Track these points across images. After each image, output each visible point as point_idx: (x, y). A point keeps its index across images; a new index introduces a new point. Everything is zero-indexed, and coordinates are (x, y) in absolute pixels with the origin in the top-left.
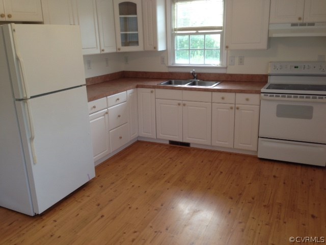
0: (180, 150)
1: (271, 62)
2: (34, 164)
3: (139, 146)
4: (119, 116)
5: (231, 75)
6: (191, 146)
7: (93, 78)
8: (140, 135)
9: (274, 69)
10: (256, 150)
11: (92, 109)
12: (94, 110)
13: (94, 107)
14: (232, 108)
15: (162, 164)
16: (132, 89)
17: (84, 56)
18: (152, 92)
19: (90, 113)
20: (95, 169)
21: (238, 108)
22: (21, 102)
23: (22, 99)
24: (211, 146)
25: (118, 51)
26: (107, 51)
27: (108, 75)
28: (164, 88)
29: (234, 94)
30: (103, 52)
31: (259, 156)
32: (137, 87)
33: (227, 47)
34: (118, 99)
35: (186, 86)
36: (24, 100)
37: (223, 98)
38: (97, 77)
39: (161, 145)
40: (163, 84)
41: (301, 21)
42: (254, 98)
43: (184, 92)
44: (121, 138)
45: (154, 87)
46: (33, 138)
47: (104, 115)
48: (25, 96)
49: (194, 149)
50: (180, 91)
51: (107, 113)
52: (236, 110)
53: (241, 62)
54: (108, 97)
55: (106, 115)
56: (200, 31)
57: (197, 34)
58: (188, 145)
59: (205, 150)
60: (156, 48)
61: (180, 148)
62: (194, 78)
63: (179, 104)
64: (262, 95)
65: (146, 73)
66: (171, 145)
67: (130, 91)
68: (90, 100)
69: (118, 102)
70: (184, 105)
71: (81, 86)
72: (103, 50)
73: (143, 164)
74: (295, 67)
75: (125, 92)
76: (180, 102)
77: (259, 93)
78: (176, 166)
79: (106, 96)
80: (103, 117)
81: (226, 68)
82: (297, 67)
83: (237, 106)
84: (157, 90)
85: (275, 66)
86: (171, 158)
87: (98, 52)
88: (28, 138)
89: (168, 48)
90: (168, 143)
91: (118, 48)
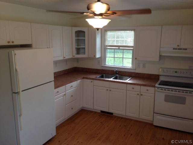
0: (107, 117)
1: (161, 68)
2: (21, 130)
3: (83, 112)
4: (72, 96)
5: (138, 74)
6: (114, 114)
7: (58, 72)
8: (84, 106)
9: (163, 72)
10: (152, 120)
11: (56, 93)
12: (58, 94)
13: (58, 92)
14: (138, 94)
15: (96, 126)
16: (81, 79)
17: (54, 61)
18: (92, 82)
19: (55, 95)
20: (56, 128)
21: (142, 95)
22: (16, 94)
23: (17, 93)
24: (126, 116)
25: (73, 57)
26: (67, 57)
27: (66, 70)
28: (99, 80)
29: (139, 86)
30: (64, 59)
31: (154, 124)
32: (83, 78)
33: (136, 59)
34: (72, 86)
35: (111, 79)
36: (18, 93)
37: (133, 88)
38: (60, 71)
39: (95, 113)
40: (98, 78)
41: (179, 47)
42: (151, 89)
43: (110, 83)
44: (72, 109)
45: (93, 79)
46: (21, 115)
47: (63, 96)
48: (19, 91)
49: (116, 117)
50: (108, 82)
51: (65, 95)
52: (141, 96)
53: (144, 66)
54: (66, 85)
55: (65, 96)
56: (121, 48)
57: (119, 49)
58: (112, 114)
59: (122, 118)
60: (95, 56)
61: (107, 115)
62: (117, 74)
63: (107, 90)
64: (156, 88)
65: (89, 69)
66: (102, 113)
67: (79, 81)
68: (56, 88)
69: (72, 88)
70: (110, 90)
71: (51, 82)
72: (65, 57)
73: (85, 126)
74: (175, 72)
75: (76, 82)
76: (108, 89)
77: (154, 87)
78: (104, 128)
79: (65, 85)
80: (63, 97)
81: (135, 69)
82: (177, 72)
83: (141, 93)
84: (95, 81)
85: (163, 71)
86: (101, 123)
87: (62, 58)
88: (18, 115)
89: (102, 56)
90: (100, 112)
91: (73, 55)
